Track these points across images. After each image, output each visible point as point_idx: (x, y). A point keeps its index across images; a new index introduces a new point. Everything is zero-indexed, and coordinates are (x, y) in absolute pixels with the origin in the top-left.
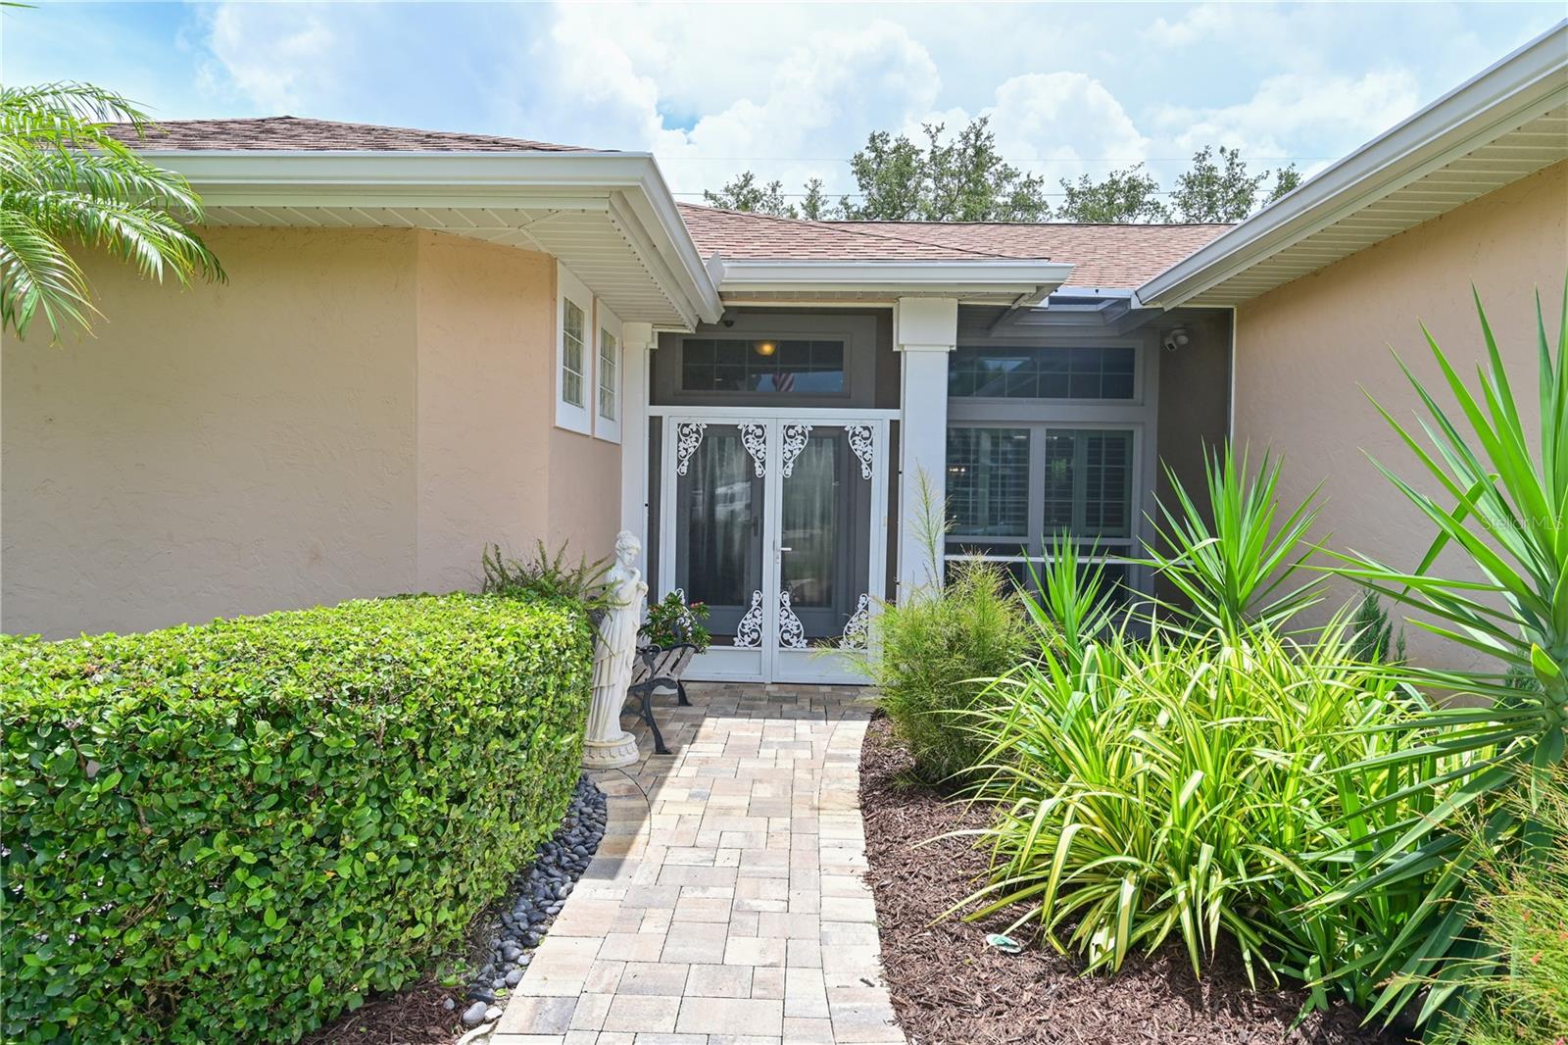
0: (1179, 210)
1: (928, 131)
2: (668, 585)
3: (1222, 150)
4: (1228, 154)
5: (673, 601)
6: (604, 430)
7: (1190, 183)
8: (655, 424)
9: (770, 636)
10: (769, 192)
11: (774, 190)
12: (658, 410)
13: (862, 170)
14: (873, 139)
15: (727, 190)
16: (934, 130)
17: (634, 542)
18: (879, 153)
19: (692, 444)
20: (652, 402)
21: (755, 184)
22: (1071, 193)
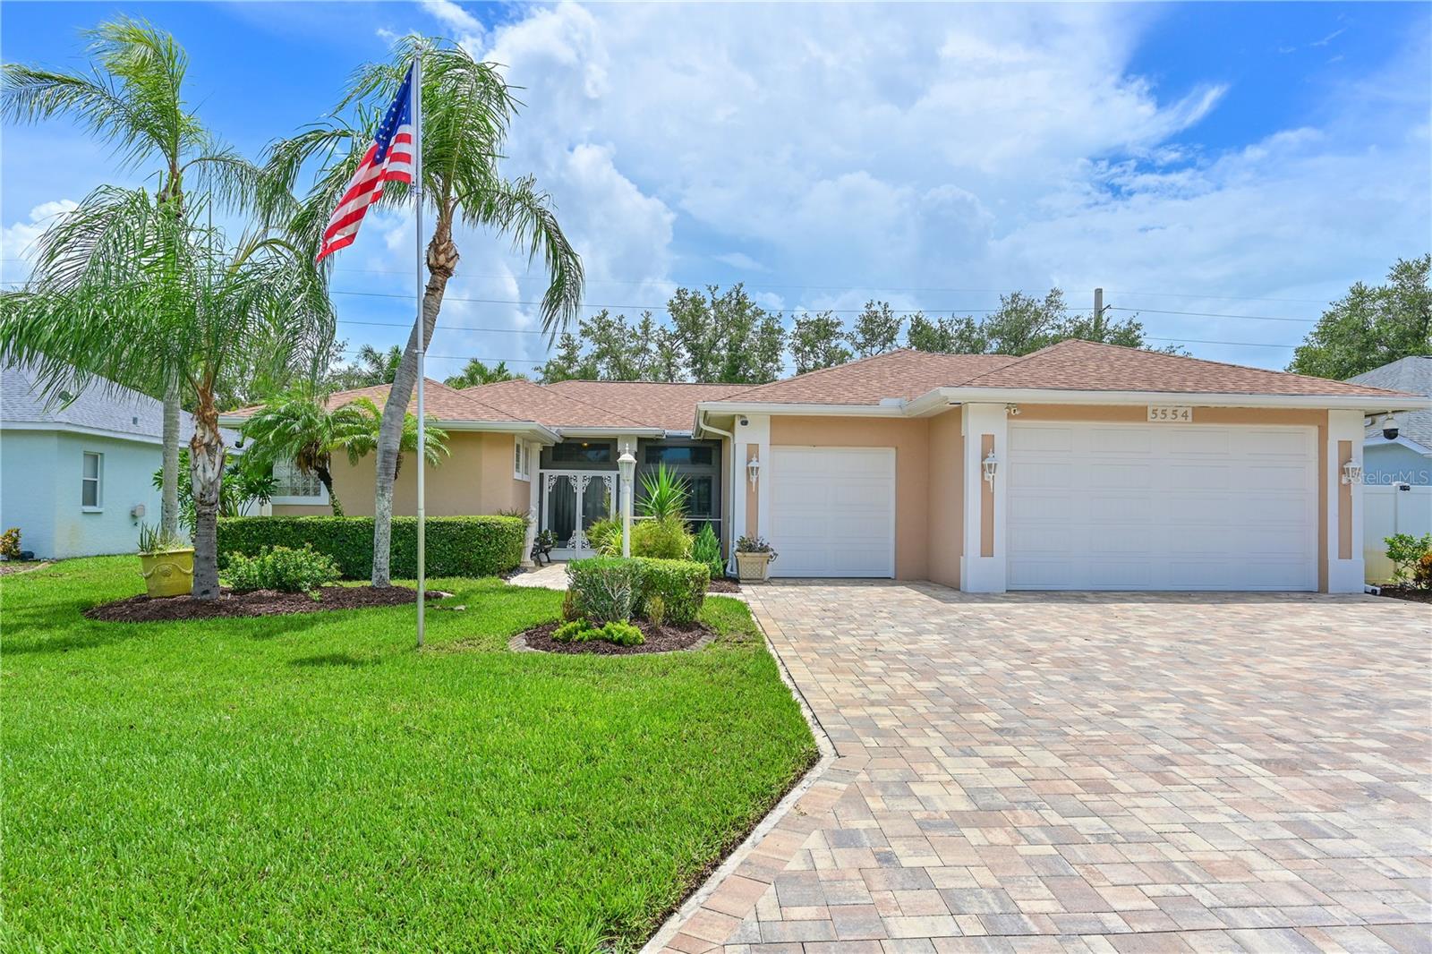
0: (861, 335)
1: (710, 289)
2: (545, 527)
3: (879, 303)
4: (882, 305)
5: (547, 532)
6: (526, 478)
7: (864, 320)
8: (541, 475)
9: (578, 545)
10: (617, 321)
11: (620, 320)
12: (542, 471)
13: (674, 309)
14: (678, 292)
15: (592, 319)
16: (713, 289)
17: (534, 508)
18: (683, 302)
19: (553, 482)
20: (541, 468)
21: (609, 317)
22: (799, 323)
